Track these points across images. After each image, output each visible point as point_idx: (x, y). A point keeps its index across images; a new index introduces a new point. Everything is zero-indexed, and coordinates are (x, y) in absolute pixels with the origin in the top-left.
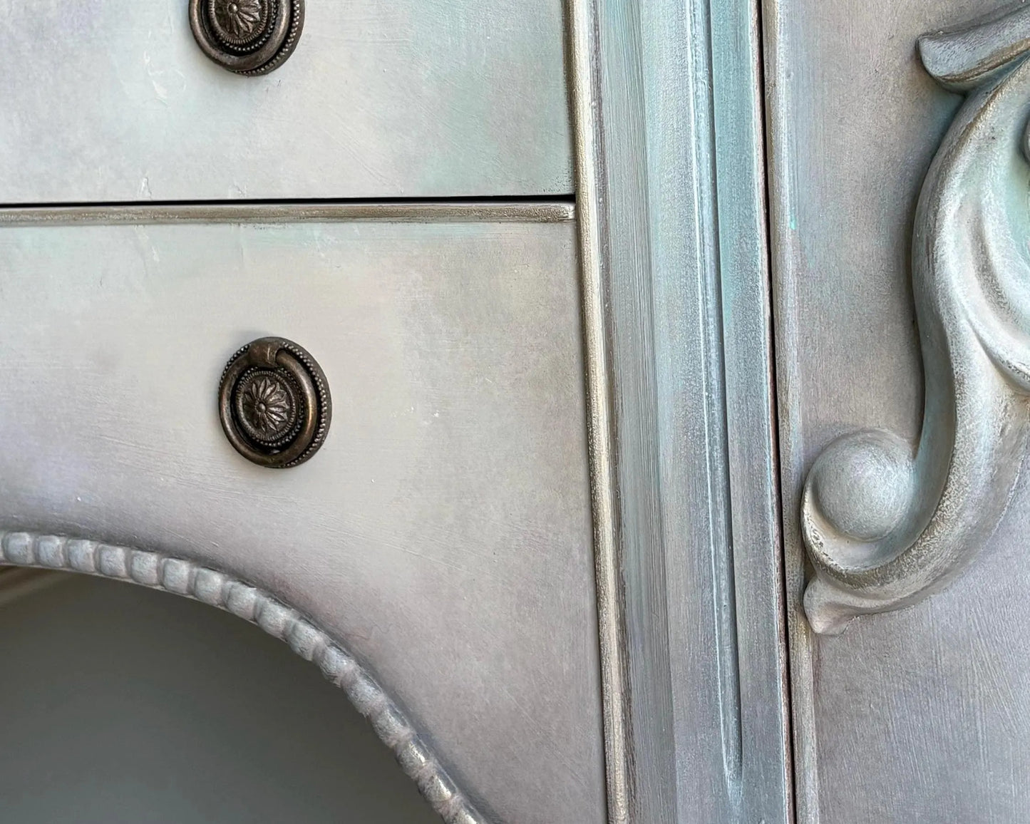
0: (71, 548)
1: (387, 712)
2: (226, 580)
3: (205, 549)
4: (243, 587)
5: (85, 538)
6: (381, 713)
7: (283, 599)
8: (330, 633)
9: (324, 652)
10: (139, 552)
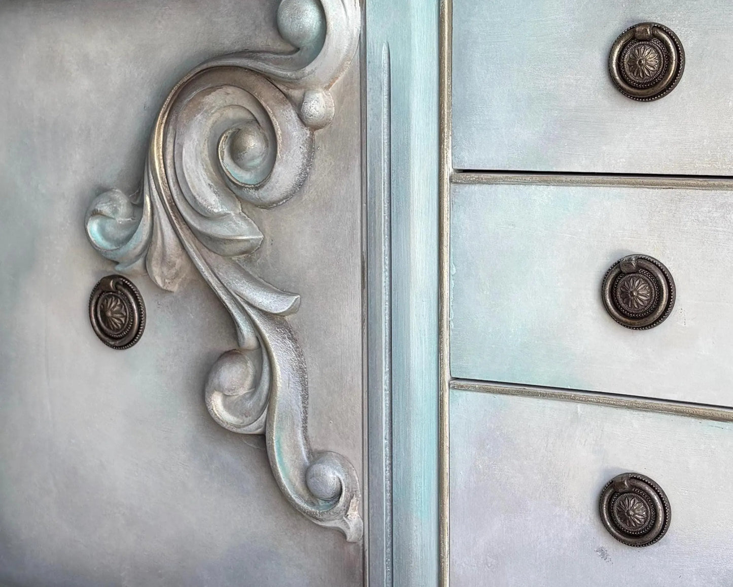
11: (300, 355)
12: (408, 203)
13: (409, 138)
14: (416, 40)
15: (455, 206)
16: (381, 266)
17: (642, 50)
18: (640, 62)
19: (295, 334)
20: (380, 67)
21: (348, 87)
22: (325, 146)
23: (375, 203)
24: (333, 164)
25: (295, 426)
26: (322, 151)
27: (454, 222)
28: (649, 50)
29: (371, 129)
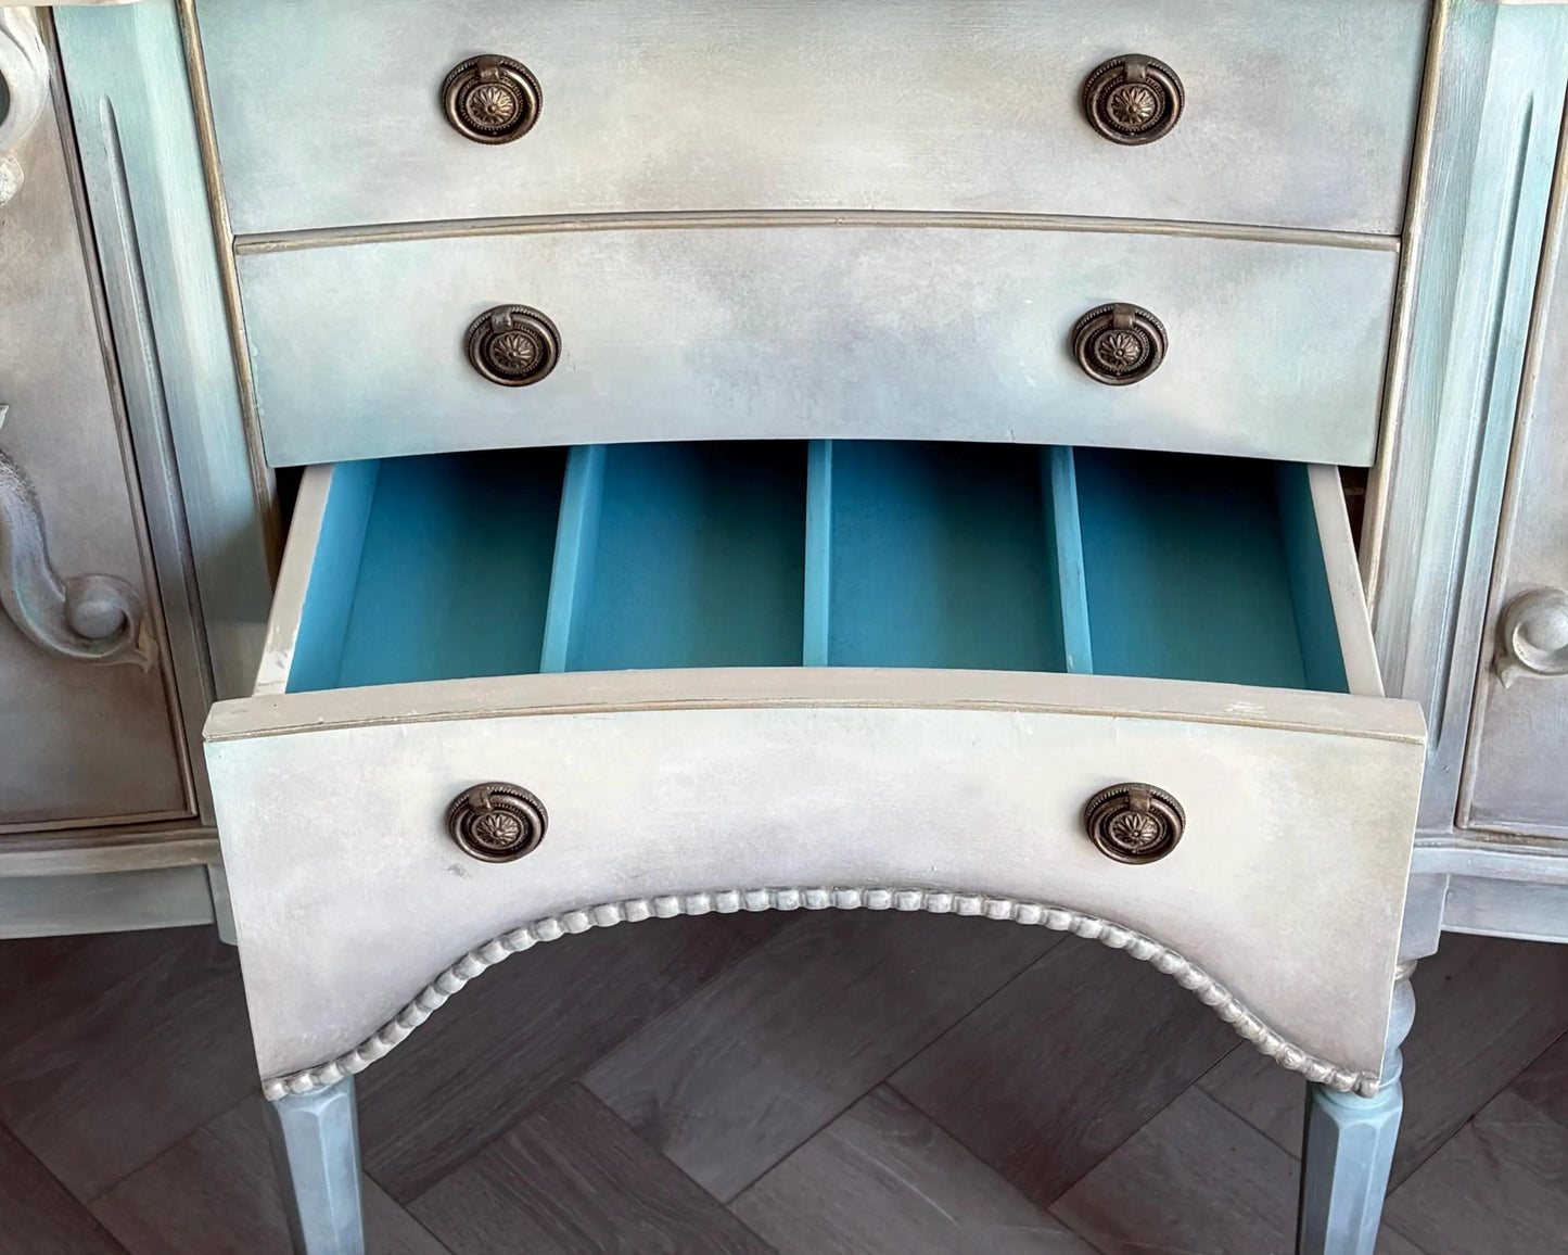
0: (931, 902)
1: (1213, 989)
2: (1073, 917)
3: (1053, 896)
4: (1090, 922)
5: (943, 892)
6: (1208, 990)
7: (1123, 925)
8: (1164, 945)
9: (1162, 958)
10: (994, 902)
11: (22, 476)
12: (173, 283)
13: (163, 210)
14: (154, 93)
15: (245, 280)
16: (142, 359)
17: (490, 94)
18: (490, 109)
19: (8, 450)
20: (99, 126)
21: (42, 143)
22: (15, 220)
23: (119, 288)
24: (33, 240)
25: (37, 563)
26: (10, 227)
27: (247, 296)
28: (498, 94)
29: (96, 200)
